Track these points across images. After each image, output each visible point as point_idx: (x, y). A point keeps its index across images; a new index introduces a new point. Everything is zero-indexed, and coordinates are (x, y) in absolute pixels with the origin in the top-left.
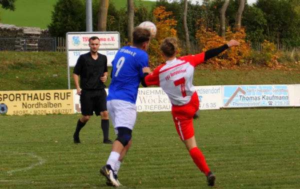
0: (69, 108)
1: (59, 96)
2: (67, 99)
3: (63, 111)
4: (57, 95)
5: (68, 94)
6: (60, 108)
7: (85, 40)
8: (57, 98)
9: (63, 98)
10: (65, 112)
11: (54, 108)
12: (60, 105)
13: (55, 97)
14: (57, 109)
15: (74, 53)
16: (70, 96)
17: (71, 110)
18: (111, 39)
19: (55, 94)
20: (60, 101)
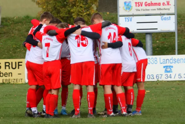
0: (19, 77)
1: (10, 66)
2: (19, 68)
3: (13, 80)
4: (7, 64)
5: (20, 64)
6: (10, 77)
7: (137, 5)
8: (7, 67)
9: (14, 67)
10: (15, 81)
11: (4, 78)
12: (10, 74)
13: (6, 66)
14: (8, 78)
15: (126, 18)
16: (21, 65)
17: (21, 79)
18: (166, 3)
19: (6, 63)
20: (11, 70)
